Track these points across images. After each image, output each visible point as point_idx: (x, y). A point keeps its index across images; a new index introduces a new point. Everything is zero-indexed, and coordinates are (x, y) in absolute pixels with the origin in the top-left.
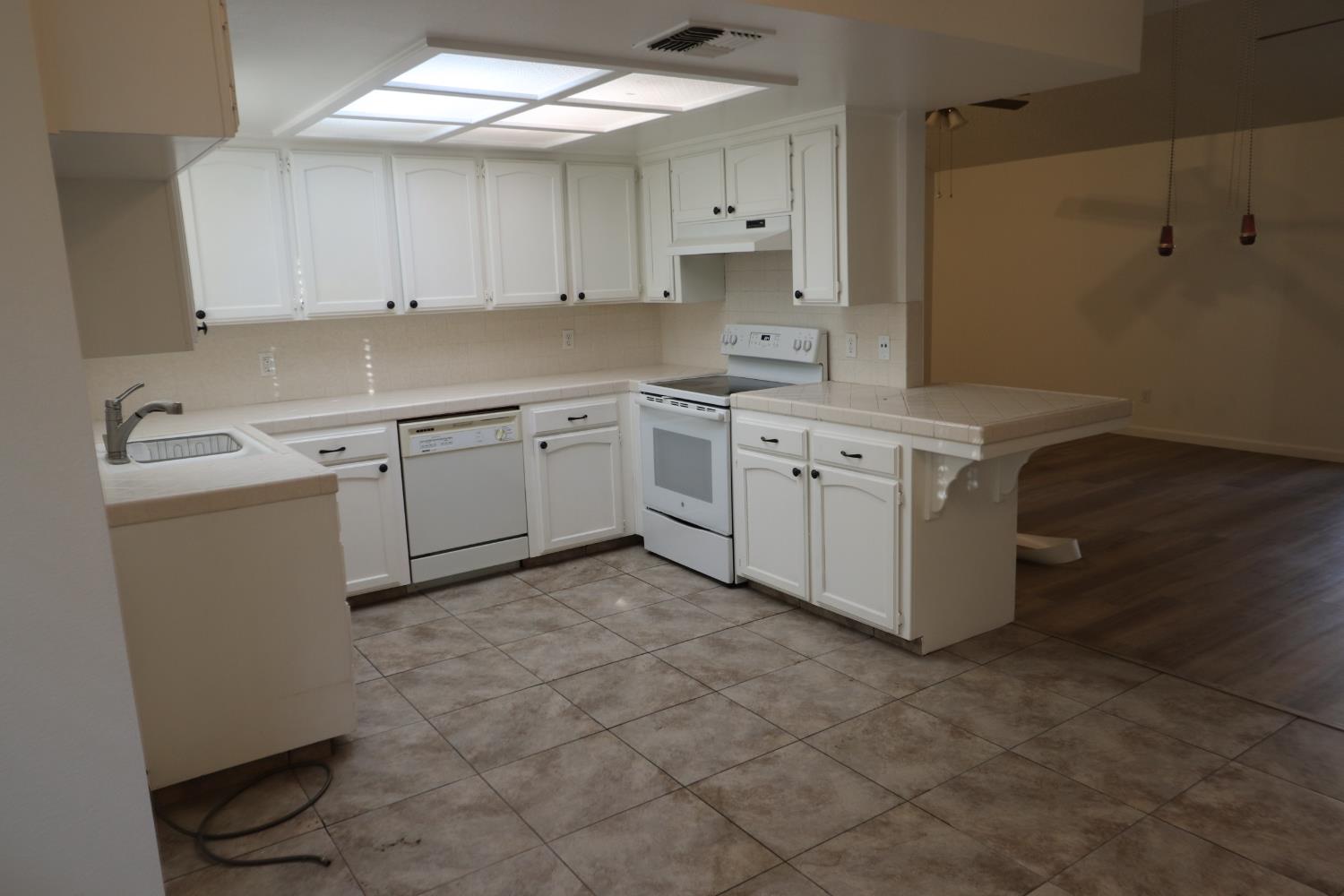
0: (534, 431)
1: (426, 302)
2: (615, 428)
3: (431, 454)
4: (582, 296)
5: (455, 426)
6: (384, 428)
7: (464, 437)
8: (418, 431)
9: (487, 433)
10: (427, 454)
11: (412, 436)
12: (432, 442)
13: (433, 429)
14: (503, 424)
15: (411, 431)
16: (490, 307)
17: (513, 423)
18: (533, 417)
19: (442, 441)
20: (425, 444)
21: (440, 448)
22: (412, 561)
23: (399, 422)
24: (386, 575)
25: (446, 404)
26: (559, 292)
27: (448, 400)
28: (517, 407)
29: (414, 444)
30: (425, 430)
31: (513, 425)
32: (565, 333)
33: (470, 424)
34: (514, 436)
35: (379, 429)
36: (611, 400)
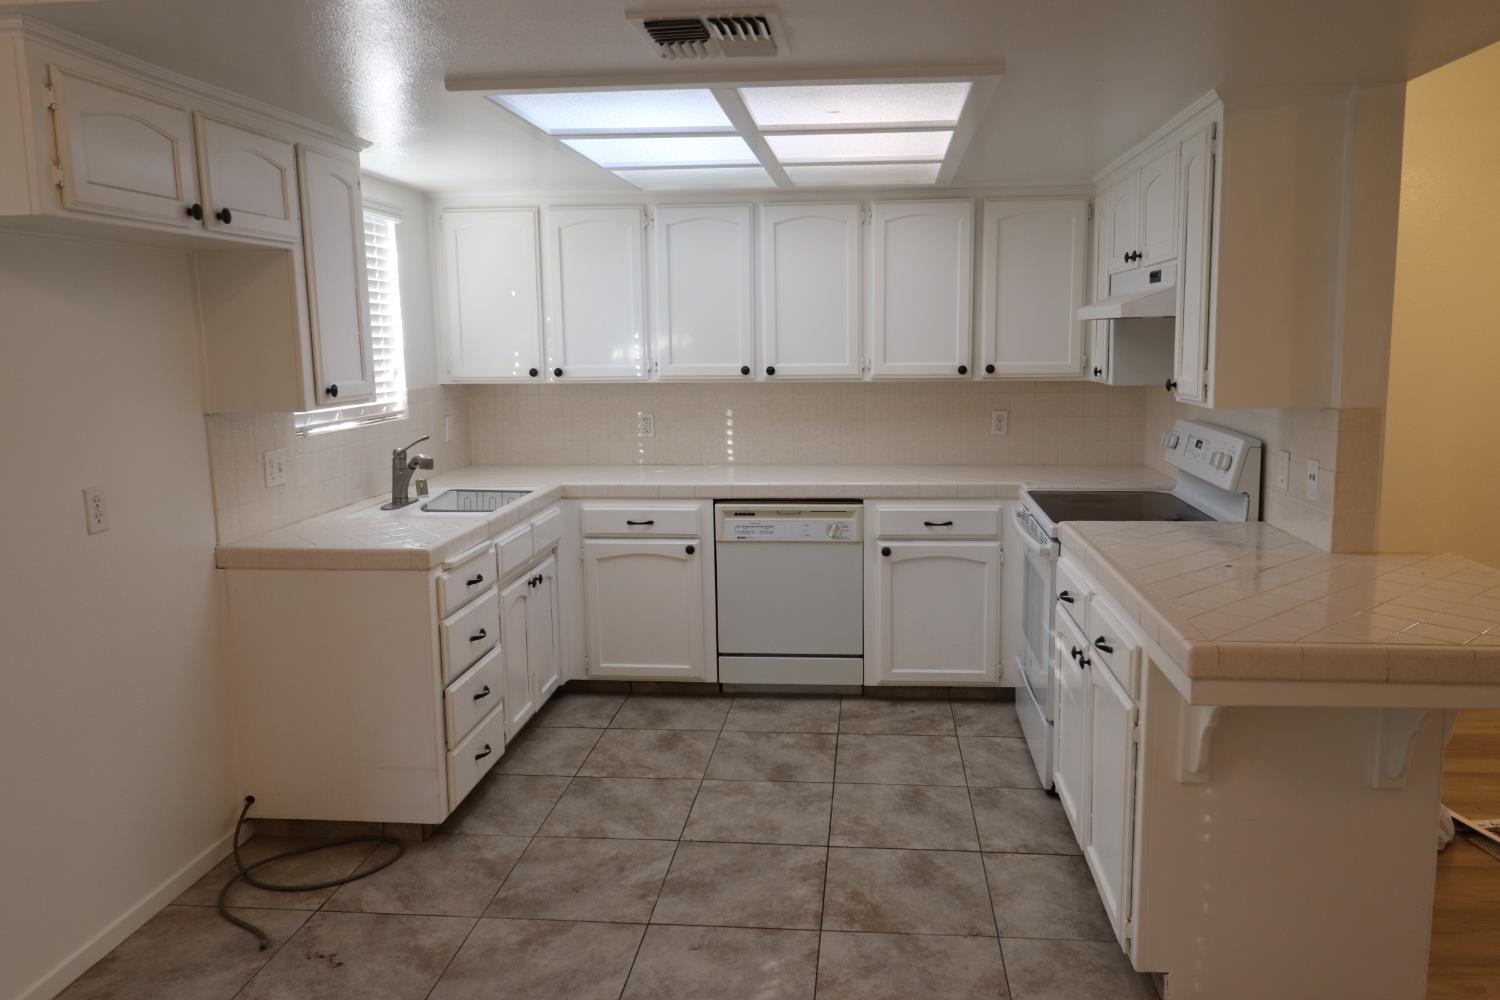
0: (878, 534)
1: (787, 368)
2: (995, 544)
3: (748, 542)
4: (990, 369)
5: (779, 513)
6: (698, 506)
7: (788, 527)
8: (736, 514)
9: (816, 526)
10: (741, 541)
11: (727, 519)
12: (749, 529)
13: (753, 514)
14: (837, 520)
15: (727, 513)
16: (868, 378)
17: (852, 519)
18: (878, 514)
19: (762, 529)
20: (741, 529)
21: (757, 537)
22: (720, 657)
23: (716, 501)
24: (688, 667)
25: (769, 487)
26: (957, 364)
27: (772, 483)
28: (860, 501)
29: (731, 527)
30: (744, 514)
31: (852, 521)
32: (995, 414)
33: (799, 513)
34: (852, 534)
35: (692, 507)
36: (992, 507)
